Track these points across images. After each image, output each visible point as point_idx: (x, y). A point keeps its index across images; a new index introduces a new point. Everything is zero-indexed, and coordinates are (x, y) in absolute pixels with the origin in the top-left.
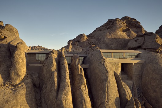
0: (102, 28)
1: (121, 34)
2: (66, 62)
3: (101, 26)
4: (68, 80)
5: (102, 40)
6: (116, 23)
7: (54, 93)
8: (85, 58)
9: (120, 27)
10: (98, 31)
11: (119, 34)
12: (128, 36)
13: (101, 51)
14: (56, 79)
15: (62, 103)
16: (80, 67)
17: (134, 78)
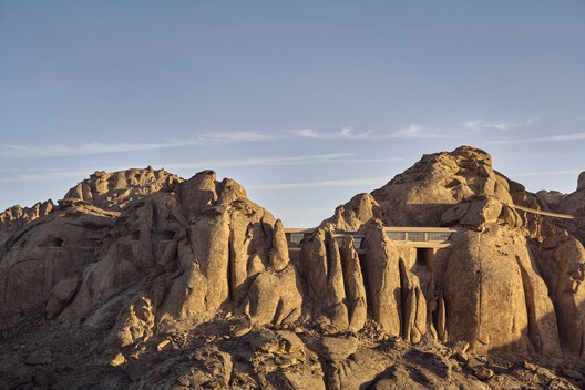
0: (407, 176)
1: (440, 193)
2: (337, 246)
3: (406, 172)
4: (339, 265)
5: (402, 204)
6: (433, 169)
7: (324, 279)
8: (363, 239)
9: (440, 179)
10: (398, 183)
11: (435, 192)
12: (455, 196)
13: (385, 229)
14: (326, 264)
15: (333, 288)
16: (353, 251)
17: (434, 270)
